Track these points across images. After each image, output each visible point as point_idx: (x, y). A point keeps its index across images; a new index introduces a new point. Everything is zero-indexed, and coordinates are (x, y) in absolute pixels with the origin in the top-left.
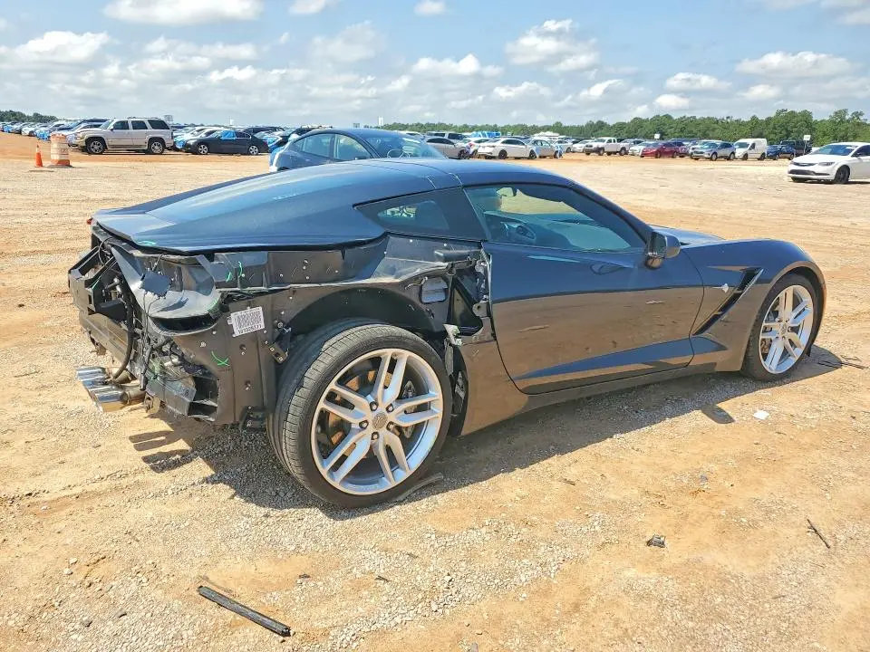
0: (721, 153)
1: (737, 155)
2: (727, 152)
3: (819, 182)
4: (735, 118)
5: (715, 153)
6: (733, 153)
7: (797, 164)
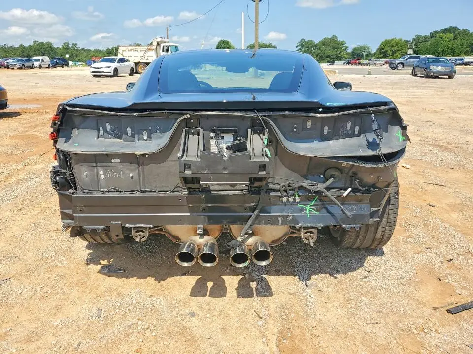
0: (27, 64)
1: (36, 66)
2: (29, 64)
3: (106, 76)
4: (10, 45)
5: (23, 65)
6: (33, 65)
7: (95, 68)
